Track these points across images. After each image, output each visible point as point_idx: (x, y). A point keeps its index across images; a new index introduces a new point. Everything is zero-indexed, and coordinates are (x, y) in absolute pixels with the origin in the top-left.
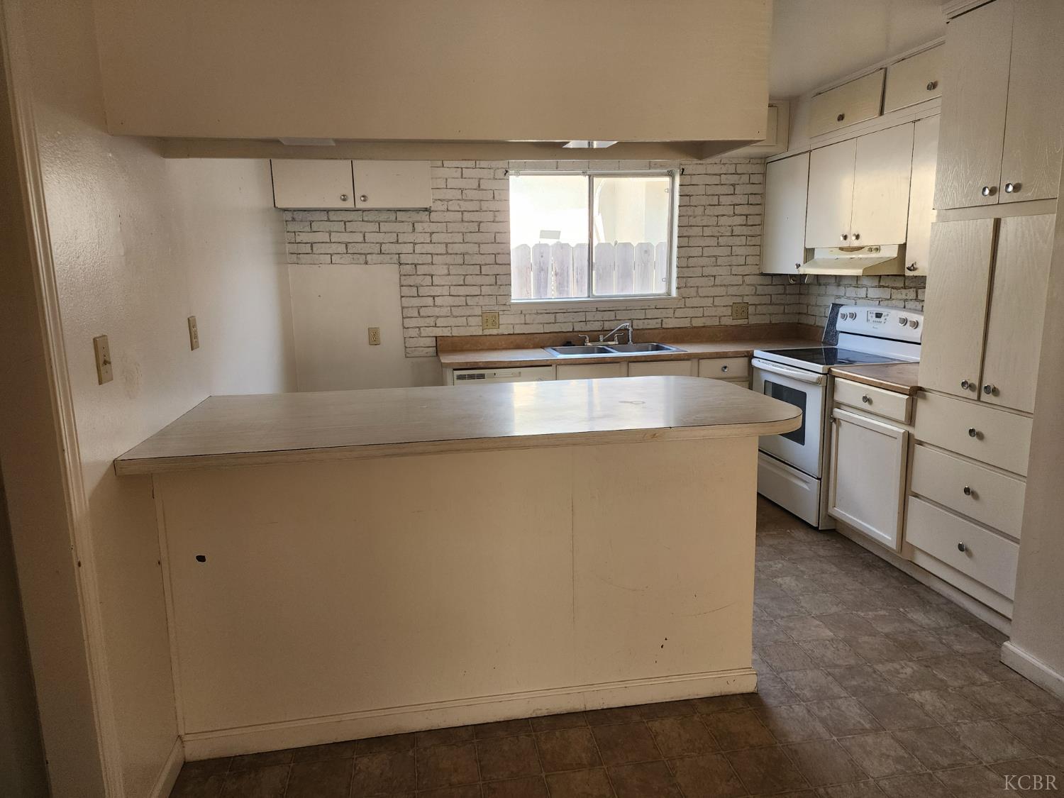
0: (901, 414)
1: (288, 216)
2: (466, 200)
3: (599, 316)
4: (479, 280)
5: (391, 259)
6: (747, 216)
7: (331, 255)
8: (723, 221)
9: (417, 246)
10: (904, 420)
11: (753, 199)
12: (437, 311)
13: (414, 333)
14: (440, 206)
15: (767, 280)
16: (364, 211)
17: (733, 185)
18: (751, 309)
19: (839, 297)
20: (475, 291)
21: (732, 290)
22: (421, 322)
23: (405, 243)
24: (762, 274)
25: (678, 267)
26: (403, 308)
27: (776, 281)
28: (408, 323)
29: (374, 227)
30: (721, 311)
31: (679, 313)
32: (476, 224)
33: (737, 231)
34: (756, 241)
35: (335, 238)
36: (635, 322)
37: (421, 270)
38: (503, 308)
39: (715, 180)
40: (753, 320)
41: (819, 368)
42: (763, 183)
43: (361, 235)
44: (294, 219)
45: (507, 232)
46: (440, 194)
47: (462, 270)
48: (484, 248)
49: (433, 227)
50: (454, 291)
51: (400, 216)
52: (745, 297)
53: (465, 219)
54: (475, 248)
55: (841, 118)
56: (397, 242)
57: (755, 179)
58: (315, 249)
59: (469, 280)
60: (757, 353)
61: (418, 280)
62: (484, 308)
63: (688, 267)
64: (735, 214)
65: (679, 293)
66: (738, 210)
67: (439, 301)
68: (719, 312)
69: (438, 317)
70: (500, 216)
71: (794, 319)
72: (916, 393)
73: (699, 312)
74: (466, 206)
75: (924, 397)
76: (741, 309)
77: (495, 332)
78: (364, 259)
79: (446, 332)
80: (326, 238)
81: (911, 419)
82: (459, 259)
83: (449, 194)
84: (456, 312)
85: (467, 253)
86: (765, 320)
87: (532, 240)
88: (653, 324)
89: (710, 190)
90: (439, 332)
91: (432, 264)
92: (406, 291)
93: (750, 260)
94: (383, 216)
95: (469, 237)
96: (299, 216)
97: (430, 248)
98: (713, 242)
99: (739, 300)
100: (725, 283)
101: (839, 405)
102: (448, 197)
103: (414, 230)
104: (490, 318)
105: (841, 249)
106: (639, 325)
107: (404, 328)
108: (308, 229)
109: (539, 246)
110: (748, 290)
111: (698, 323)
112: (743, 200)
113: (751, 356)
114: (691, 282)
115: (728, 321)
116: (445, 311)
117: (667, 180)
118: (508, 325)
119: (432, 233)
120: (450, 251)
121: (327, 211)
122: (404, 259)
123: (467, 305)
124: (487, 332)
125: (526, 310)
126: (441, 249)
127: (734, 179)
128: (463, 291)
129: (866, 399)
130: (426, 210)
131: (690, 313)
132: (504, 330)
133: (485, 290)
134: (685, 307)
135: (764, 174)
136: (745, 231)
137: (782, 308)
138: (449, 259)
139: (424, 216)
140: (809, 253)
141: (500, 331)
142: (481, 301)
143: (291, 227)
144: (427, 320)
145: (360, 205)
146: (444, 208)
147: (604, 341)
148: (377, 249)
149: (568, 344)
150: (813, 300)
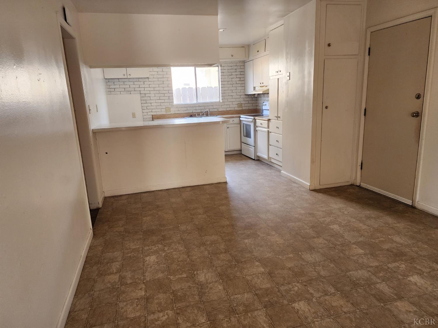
0: (266, 126)
1: (107, 81)
2: (159, 75)
3: (200, 108)
4: (164, 98)
5: (138, 92)
6: (240, 78)
7: (120, 92)
8: (233, 80)
9: (145, 88)
10: (267, 127)
11: (242, 73)
12: (152, 107)
13: (146, 114)
14: (152, 77)
15: (247, 96)
16: (129, 78)
17: (236, 69)
18: (243, 105)
19: (264, 100)
20: (163, 101)
21: (237, 100)
22: (147, 111)
23: (142, 88)
24: (245, 95)
25: (222, 93)
26: (142, 107)
27: (250, 96)
28: (144, 111)
29: (132, 83)
30: (235, 106)
31: (223, 107)
32: (162, 82)
33: (238, 82)
34: (243, 85)
35: (121, 86)
36: (210, 110)
37: (147, 95)
38: (172, 106)
39: (231, 68)
40: (244, 108)
41: (252, 118)
42: (244, 68)
43: (129, 86)
44: (109, 82)
45: (172, 84)
46: (151, 73)
47: (159, 95)
48: (165, 89)
49: (150, 83)
50: (157, 101)
51: (140, 80)
52: (241, 102)
53: (159, 80)
54: (162, 89)
55: (258, 51)
56: (139, 87)
57: (241, 67)
58: (115, 90)
59: (161, 98)
60: (241, 116)
61: (146, 98)
62: (166, 106)
63: (224, 93)
64: (237, 78)
65: (222, 101)
66: (238, 76)
67: (152, 104)
68: (234, 106)
69: (152, 109)
70: (169, 79)
71: (255, 108)
72: (269, 120)
73: (228, 106)
74: (159, 76)
75: (270, 121)
76: (240, 105)
77: (169, 113)
78: (130, 92)
79: (155, 114)
80: (118, 86)
81: (268, 127)
82: (158, 92)
83: (153, 73)
84: (158, 107)
85: (160, 90)
86: (247, 108)
87: (181, 86)
88: (216, 110)
89: (229, 71)
90: (153, 114)
91: (150, 94)
92: (143, 102)
93: (242, 91)
94: (135, 80)
95: (160, 85)
96: (111, 80)
97: (149, 89)
98: (231, 86)
99: (239, 102)
100: (235, 98)
101: (257, 127)
102: (153, 74)
103: (144, 84)
104: (168, 109)
105: (260, 87)
106: (211, 110)
107: (143, 112)
108: (113, 84)
109: (183, 89)
110: (242, 100)
111: (228, 109)
112: (239, 73)
113: (240, 117)
114: (225, 97)
115: (237, 109)
116: (154, 107)
117: (217, 68)
118: (173, 111)
119: (149, 85)
120: (155, 90)
121: (119, 79)
122: (141, 92)
123: (161, 105)
124: (167, 113)
125: (178, 106)
126: (152, 89)
127: (236, 67)
128: (160, 101)
129: (261, 124)
130: (147, 78)
131: (226, 106)
132: (172, 112)
133: (166, 101)
134: (224, 105)
135: (244, 66)
136: (240, 82)
137: (252, 104)
138: (155, 92)
139: (147, 80)
140: (254, 88)
141: (171, 113)
142: (165, 104)
143: (108, 84)
144: (150, 110)
145: (129, 77)
146: (153, 77)
147: (201, 115)
148: (134, 90)
149: (191, 116)
150: (259, 102)
